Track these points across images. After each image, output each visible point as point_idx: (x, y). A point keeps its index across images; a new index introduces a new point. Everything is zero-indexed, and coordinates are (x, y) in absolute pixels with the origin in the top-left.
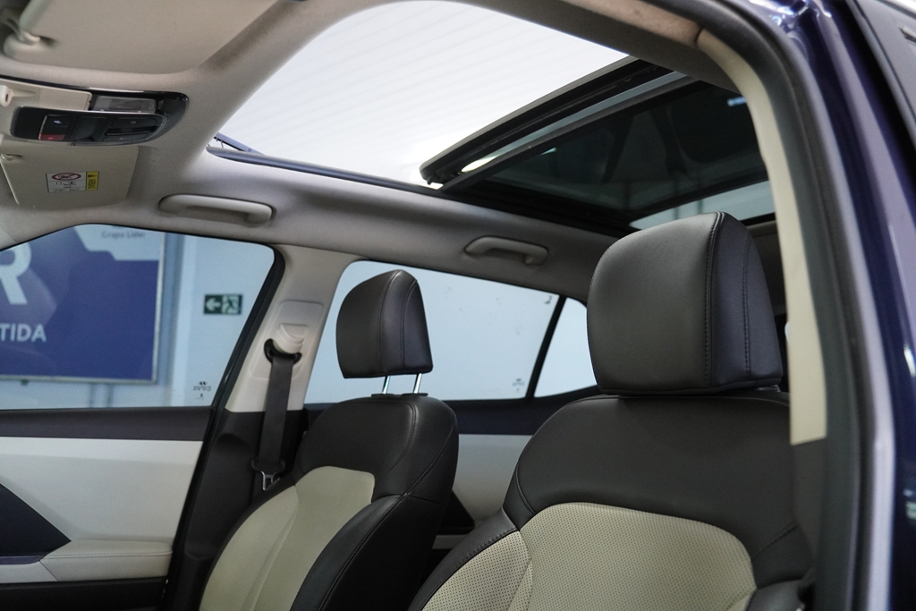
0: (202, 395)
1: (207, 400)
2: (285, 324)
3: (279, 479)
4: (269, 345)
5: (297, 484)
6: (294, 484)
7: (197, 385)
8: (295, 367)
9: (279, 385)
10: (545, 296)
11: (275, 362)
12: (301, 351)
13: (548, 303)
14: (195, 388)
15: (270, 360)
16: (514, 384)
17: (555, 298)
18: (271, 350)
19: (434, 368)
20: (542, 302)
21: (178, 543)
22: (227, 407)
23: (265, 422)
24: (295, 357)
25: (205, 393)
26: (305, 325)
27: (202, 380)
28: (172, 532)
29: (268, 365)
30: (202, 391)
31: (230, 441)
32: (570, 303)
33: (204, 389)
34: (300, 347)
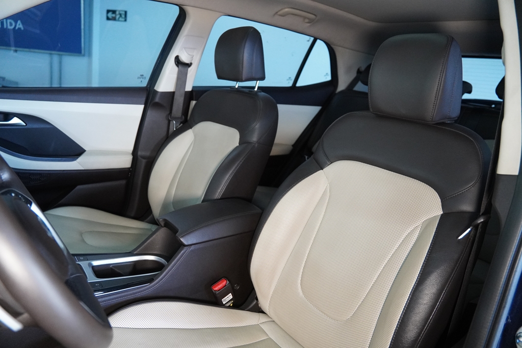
0: (141, 81)
1: (144, 84)
2: (185, 48)
3: (182, 125)
4: (177, 58)
5: (193, 128)
6: (191, 128)
7: (140, 76)
8: (190, 69)
9: (181, 79)
10: (308, 38)
11: (179, 66)
12: (192, 62)
13: (308, 41)
14: (138, 78)
15: (178, 66)
16: (288, 80)
17: (312, 39)
18: (178, 61)
19: (266, 79)
20: (306, 41)
21: (135, 153)
22: (155, 88)
23: (175, 97)
24: (189, 65)
25: (143, 80)
26: (194, 49)
27: (142, 74)
28: (131, 148)
29: (176, 69)
30: (141, 79)
31: (158, 106)
32: (318, 42)
33: (143, 78)
34: (192, 60)
